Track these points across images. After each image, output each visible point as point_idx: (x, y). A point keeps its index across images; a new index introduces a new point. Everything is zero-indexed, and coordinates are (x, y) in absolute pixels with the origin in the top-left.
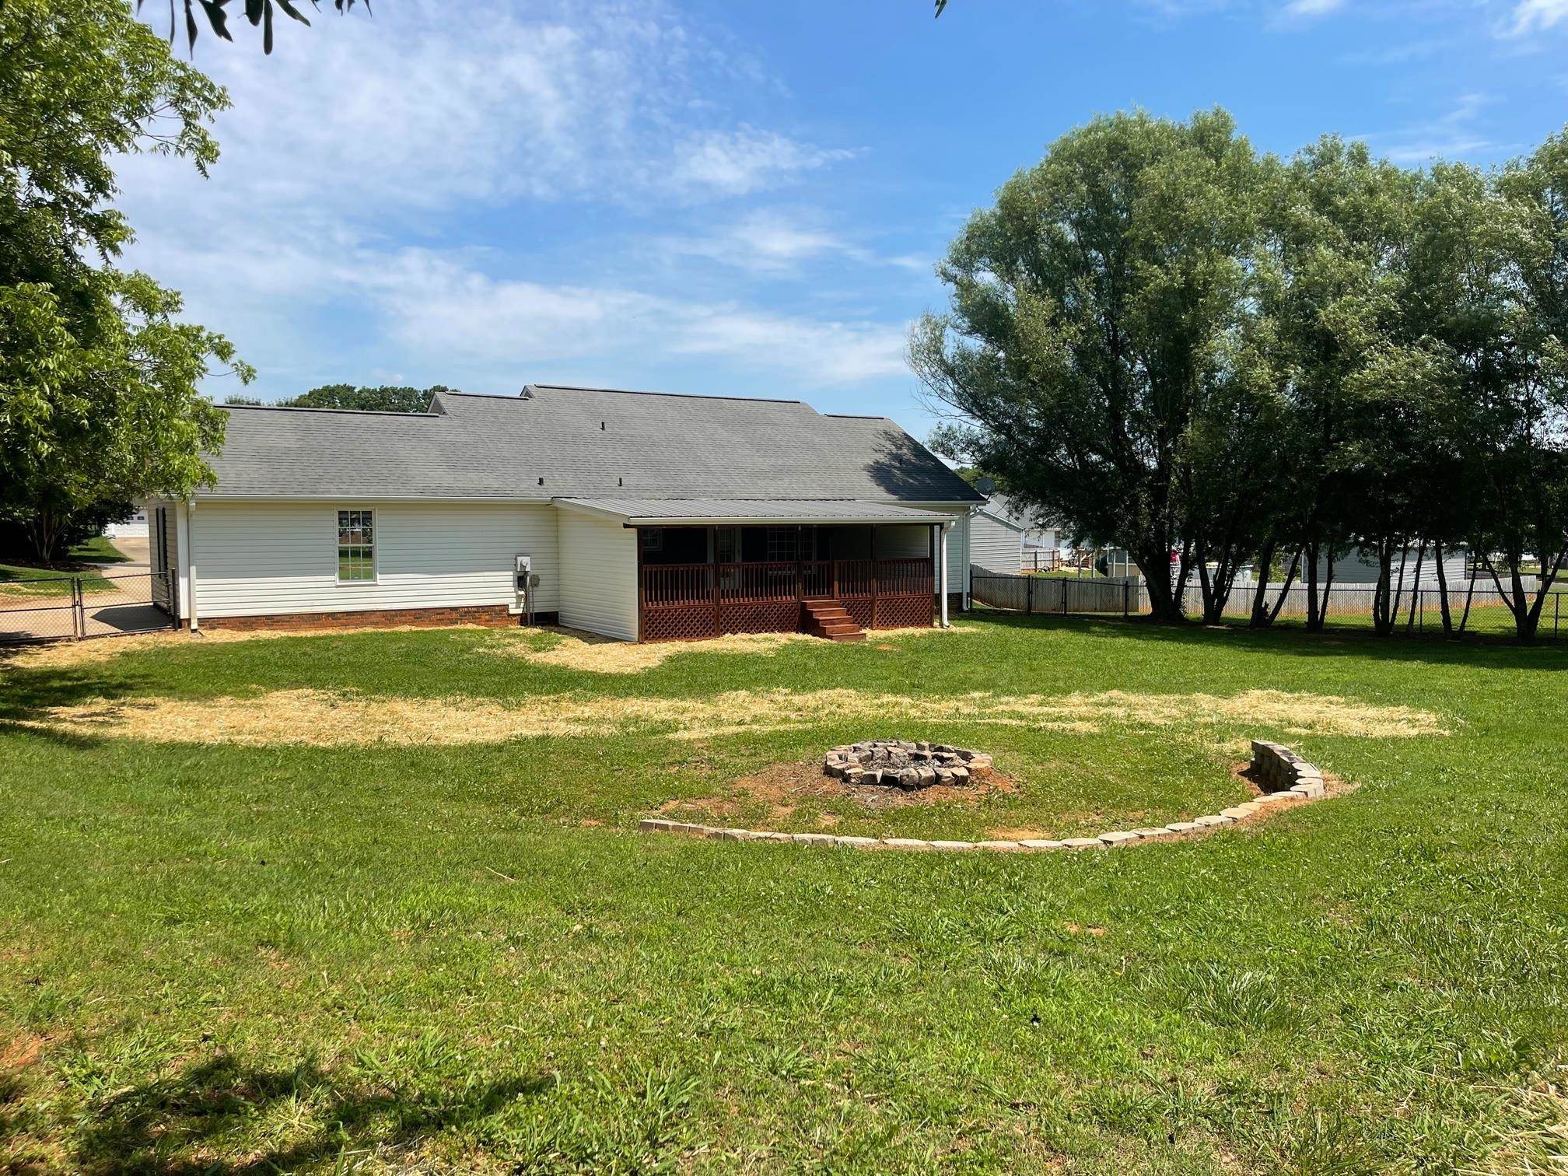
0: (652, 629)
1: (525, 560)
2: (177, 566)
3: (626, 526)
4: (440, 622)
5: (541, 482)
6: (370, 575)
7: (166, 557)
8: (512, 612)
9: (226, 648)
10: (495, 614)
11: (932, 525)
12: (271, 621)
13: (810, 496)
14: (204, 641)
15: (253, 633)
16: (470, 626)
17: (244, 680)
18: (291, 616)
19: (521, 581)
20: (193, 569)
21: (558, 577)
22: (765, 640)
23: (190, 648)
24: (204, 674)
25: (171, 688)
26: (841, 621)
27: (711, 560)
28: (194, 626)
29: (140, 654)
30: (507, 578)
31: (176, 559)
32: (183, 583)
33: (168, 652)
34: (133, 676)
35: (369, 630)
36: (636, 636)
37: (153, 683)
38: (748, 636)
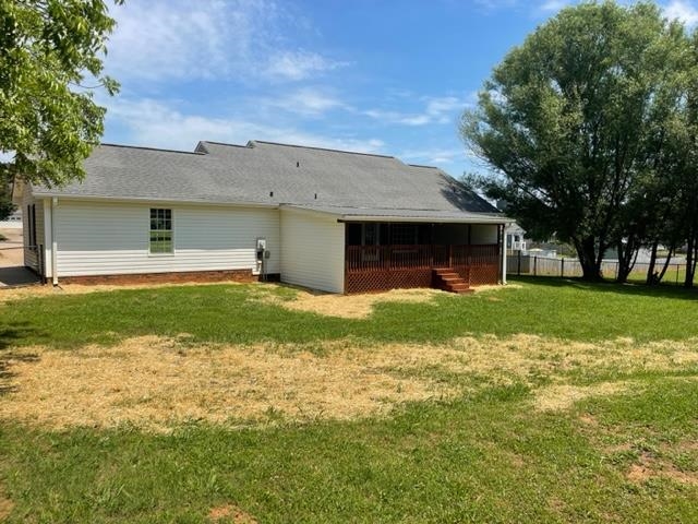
0: (353, 286)
1: (262, 242)
2: (44, 241)
3: (339, 221)
4: (212, 280)
5: (271, 194)
6: (169, 250)
7: (35, 237)
8: (254, 273)
9: (79, 299)
10: (244, 274)
11: (499, 225)
12: (107, 279)
13: (417, 207)
14: (63, 293)
15: (95, 287)
16: (231, 282)
17: (100, 328)
18: (119, 275)
19: (259, 255)
20: (55, 244)
21: (280, 253)
22: (417, 293)
23: (53, 298)
24: (70, 322)
25: (46, 335)
26: (458, 282)
27: (363, 243)
28: (56, 282)
29: (19, 303)
30: (252, 252)
31: (44, 237)
32: (48, 253)
33: (39, 301)
34: (15, 324)
35: (170, 285)
36: (342, 291)
37: (32, 330)
38: (406, 291)
